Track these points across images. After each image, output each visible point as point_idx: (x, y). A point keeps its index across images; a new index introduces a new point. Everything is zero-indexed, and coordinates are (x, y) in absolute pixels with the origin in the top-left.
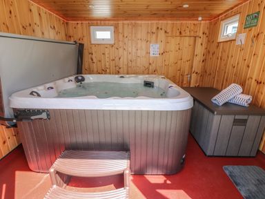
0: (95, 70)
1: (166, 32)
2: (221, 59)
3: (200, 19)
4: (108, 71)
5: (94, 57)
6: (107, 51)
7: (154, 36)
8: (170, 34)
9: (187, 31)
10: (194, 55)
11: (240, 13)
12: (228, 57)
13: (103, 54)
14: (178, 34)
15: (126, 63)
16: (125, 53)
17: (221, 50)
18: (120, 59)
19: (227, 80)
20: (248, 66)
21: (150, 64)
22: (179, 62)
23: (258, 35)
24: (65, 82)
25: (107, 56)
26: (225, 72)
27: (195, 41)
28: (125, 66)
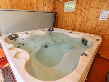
0: (63, 26)
5: (64, 19)
6: (70, 16)
13: (68, 17)
16: (81, 17)
18: (77, 20)
21: (97, 26)
24: (41, 31)
25: (70, 19)
28: (79, 25)
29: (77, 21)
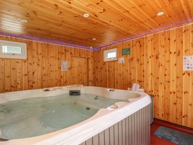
1: (71, 53)
2: (109, 71)
3: (91, 48)
4: (19, 87)
7: (64, 55)
8: (74, 55)
9: (83, 54)
10: (88, 70)
11: (117, 47)
12: (114, 70)
14: (79, 56)
15: (40, 77)
17: (107, 66)
18: (33, 73)
19: (117, 83)
20: (131, 74)
21: (62, 77)
22: (80, 74)
23: (132, 58)
25: (18, 71)
26: (114, 79)
27: (88, 61)
28: (39, 80)
29: (35, 74)
